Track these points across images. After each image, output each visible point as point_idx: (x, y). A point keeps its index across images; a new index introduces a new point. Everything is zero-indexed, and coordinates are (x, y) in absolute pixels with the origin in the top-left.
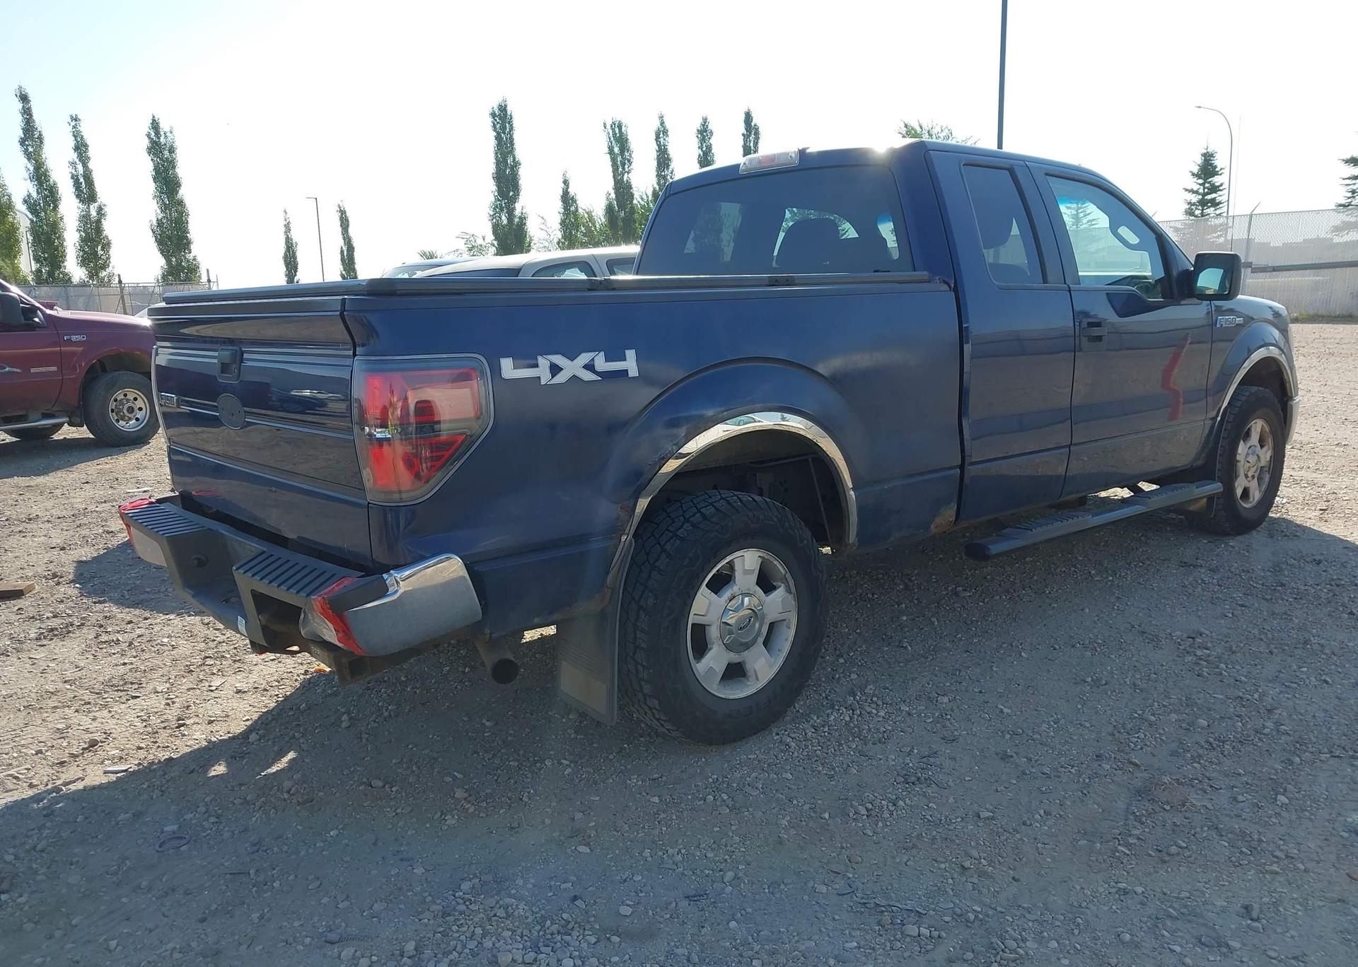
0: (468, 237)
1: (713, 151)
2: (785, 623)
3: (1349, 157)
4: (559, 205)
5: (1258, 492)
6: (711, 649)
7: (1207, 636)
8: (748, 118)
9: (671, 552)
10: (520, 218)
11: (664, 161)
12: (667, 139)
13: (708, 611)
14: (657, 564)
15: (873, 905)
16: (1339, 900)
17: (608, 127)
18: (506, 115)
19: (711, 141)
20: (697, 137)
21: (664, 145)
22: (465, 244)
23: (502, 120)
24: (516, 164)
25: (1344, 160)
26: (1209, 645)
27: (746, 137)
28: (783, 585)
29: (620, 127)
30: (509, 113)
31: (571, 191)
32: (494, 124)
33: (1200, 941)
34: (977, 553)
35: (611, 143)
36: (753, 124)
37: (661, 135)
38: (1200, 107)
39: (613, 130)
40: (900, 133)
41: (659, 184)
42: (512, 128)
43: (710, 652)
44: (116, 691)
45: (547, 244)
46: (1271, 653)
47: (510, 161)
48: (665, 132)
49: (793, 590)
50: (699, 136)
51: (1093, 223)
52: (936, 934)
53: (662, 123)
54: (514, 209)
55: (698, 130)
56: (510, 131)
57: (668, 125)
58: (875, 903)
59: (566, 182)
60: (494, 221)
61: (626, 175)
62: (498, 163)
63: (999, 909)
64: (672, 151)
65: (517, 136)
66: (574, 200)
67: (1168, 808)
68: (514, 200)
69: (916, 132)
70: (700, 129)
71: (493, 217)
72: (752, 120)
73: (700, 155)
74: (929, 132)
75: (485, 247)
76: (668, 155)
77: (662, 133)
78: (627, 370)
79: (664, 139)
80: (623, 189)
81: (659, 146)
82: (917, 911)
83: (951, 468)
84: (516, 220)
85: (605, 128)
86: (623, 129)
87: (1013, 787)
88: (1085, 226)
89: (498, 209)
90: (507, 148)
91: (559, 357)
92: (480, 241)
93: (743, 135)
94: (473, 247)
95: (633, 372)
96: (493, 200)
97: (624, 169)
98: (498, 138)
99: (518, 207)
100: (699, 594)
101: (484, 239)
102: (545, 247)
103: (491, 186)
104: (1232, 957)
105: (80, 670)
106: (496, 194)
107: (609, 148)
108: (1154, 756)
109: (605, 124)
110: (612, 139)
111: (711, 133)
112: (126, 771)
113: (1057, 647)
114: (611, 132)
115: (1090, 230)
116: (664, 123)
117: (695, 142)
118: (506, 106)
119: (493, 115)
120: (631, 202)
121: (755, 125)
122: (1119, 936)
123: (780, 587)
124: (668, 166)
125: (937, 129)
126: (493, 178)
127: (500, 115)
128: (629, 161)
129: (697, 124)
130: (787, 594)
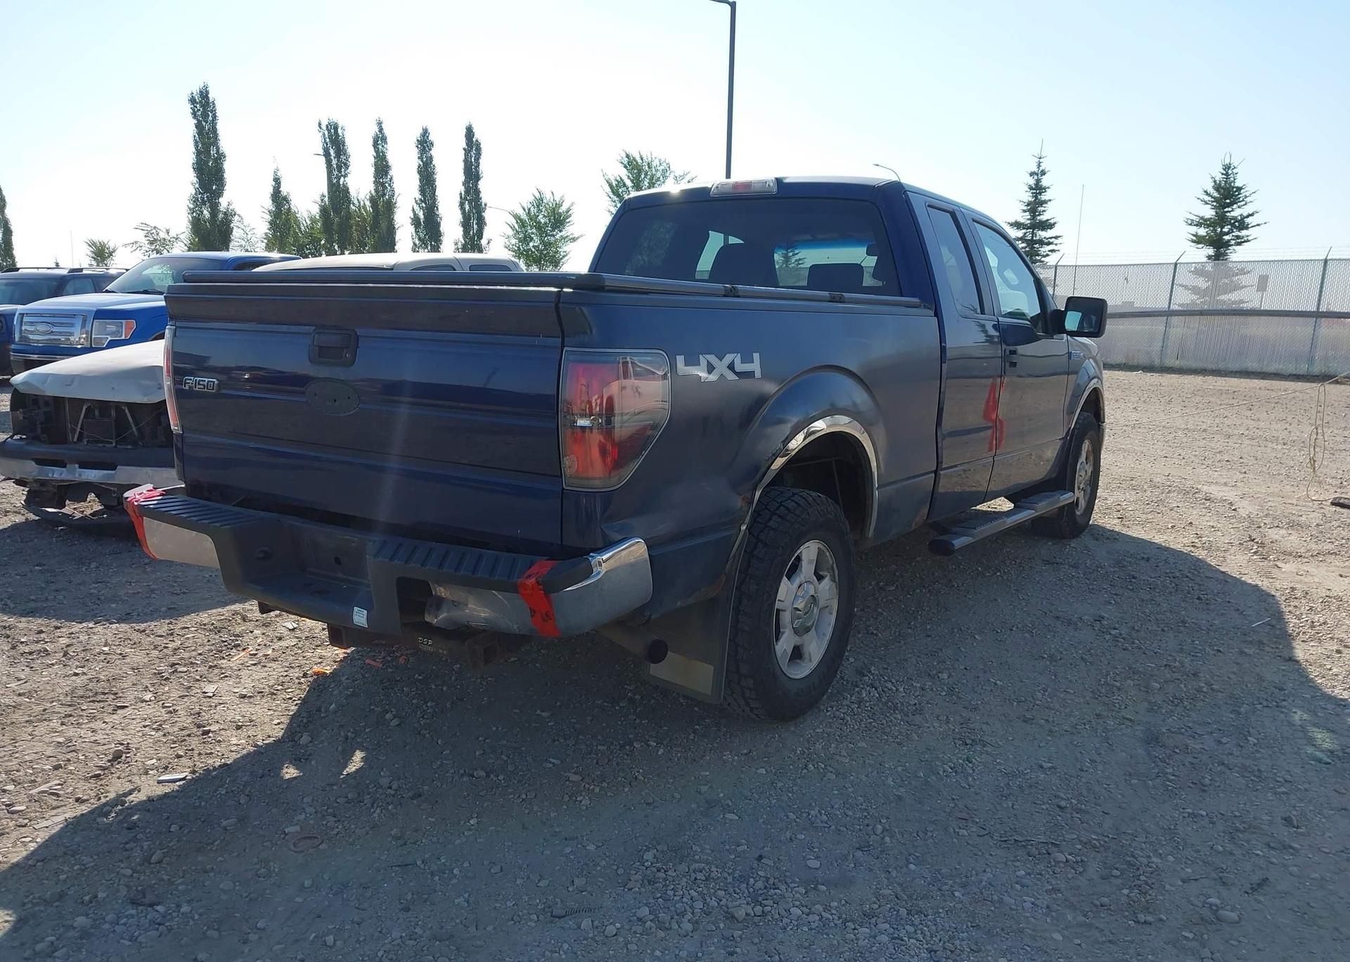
0: (149, 229)
1: (433, 163)
2: (827, 610)
3: (1013, 221)
4: (269, 204)
5: (1083, 501)
6: (784, 632)
7: (1108, 618)
8: (470, 133)
9: (767, 541)
10: (225, 214)
11: (383, 170)
12: (385, 146)
13: (785, 599)
14: (755, 553)
15: (1013, 842)
16: (1342, 809)
17: (324, 127)
18: (208, 103)
19: (432, 152)
20: (417, 147)
21: (382, 152)
22: (146, 236)
23: (203, 107)
24: (221, 157)
25: (1009, 223)
26: (1117, 626)
27: (467, 152)
28: (829, 574)
29: (336, 128)
30: (211, 100)
31: (284, 189)
32: (194, 110)
33: (1269, 845)
34: (943, 549)
35: (327, 145)
36: (474, 140)
37: (380, 142)
38: (877, 165)
39: (329, 131)
40: (622, 163)
41: (376, 190)
42: (215, 117)
43: (784, 636)
44: (90, 702)
45: (243, 243)
46: (1163, 630)
47: (213, 152)
48: (384, 139)
49: (837, 580)
50: (419, 146)
51: (800, 262)
52: (1079, 858)
53: (381, 130)
54: (218, 204)
55: (418, 140)
56: (213, 120)
57: (386, 131)
58: (1015, 839)
59: (277, 181)
60: (195, 214)
61: (342, 179)
62: (198, 153)
63: (1110, 836)
64: (391, 158)
65: (220, 127)
66: (286, 199)
67: (1177, 751)
68: (219, 193)
69: (637, 163)
70: (419, 139)
71: (192, 211)
72: (473, 136)
73: (419, 166)
74: (649, 164)
75: (170, 241)
76: (387, 162)
77: (379, 140)
78: (754, 372)
79: (383, 146)
80: (338, 194)
81: (377, 151)
82: (1052, 843)
83: (928, 473)
84: (221, 216)
85: (320, 127)
86: (340, 131)
87: (1051, 742)
88: (793, 265)
89: (197, 202)
90: (209, 138)
91: (713, 356)
92: (162, 235)
93: (464, 149)
94: (155, 240)
95: (758, 374)
96: (194, 192)
97: (340, 172)
98: (199, 126)
99: (223, 202)
100: (782, 583)
101: (168, 233)
102: (241, 246)
103: (191, 177)
104: (1300, 855)
105: (25, 683)
106: (197, 186)
107: (324, 150)
108: (1137, 713)
109: (320, 124)
110: (328, 140)
111: (432, 144)
112: (184, 779)
113: (999, 631)
114: (326, 133)
115: (797, 269)
116: (382, 129)
117: (415, 153)
118: (207, 92)
119: (193, 101)
120: (348, 207)
121: (477, 141)
122: (1212, 848)
123: (826, 576)
124: (386, 173)
125: (656, 163)
126: (193, 168)
127: (201, 102)
128: (345, 164)
129: (417, 133)
130: (832, 583)
